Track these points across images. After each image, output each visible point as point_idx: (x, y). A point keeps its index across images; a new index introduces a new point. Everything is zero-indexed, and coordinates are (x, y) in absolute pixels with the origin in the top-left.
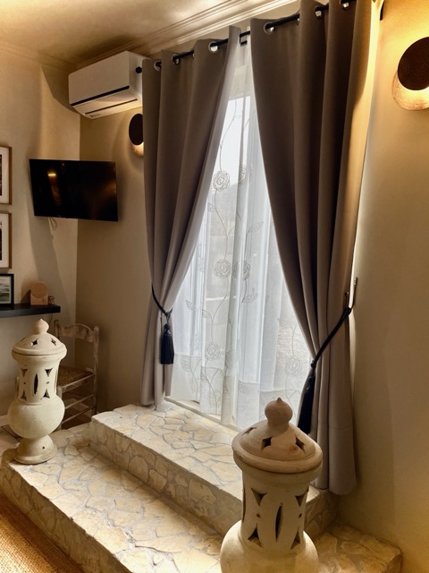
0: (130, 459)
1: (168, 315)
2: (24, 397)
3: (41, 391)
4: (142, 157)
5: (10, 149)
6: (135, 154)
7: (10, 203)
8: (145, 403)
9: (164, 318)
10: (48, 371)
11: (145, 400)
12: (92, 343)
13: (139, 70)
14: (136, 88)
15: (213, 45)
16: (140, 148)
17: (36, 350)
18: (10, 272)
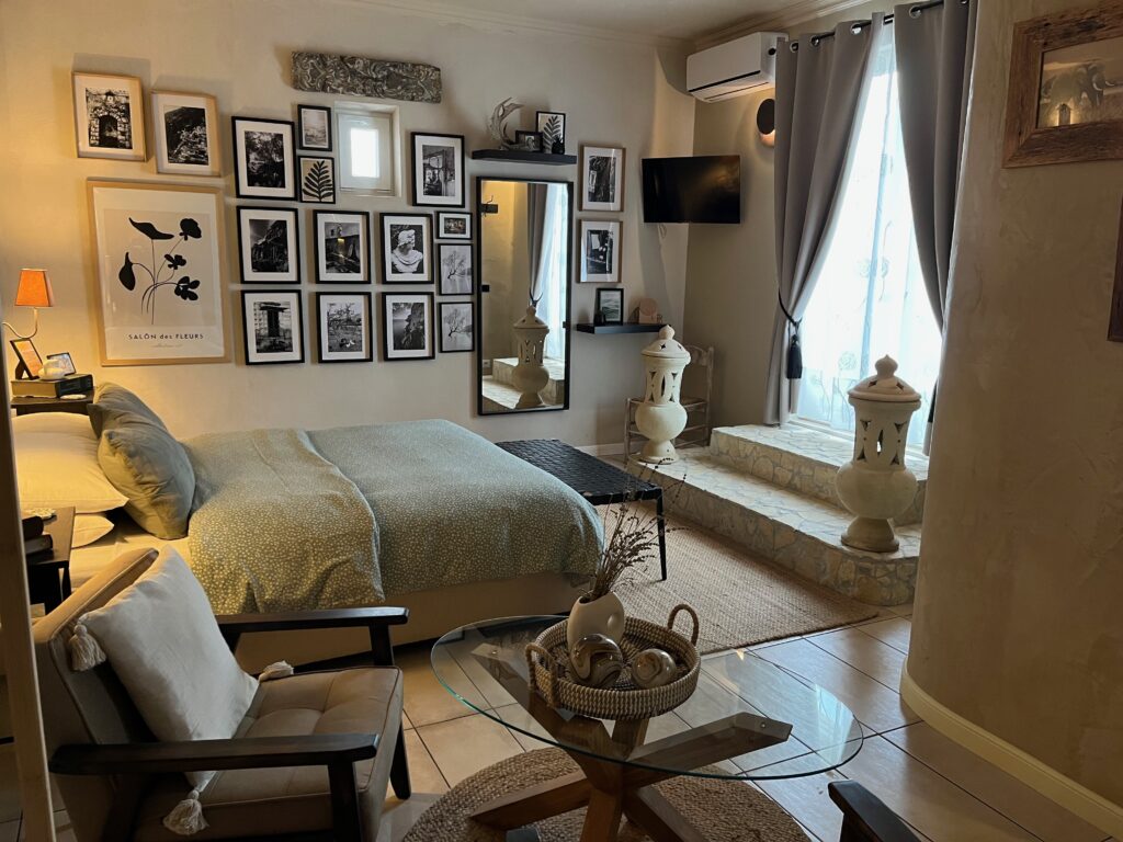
0: (755, 461)
1: (796, 325)
2: (652, 399)
3: (667, 396)
4: (772, 147)
5: (624, 150)
6: (764, 144)
7: (622, 210)
8: (770, 422)
9: (793, 329)
10: (674, 375)
11: (769, 419)
12: (706, 367)
13: (772, 52)
14: (767, 71)
15: (855, 27)
16: (771, 136)
17: (664, 352)
18: (619, 286)
